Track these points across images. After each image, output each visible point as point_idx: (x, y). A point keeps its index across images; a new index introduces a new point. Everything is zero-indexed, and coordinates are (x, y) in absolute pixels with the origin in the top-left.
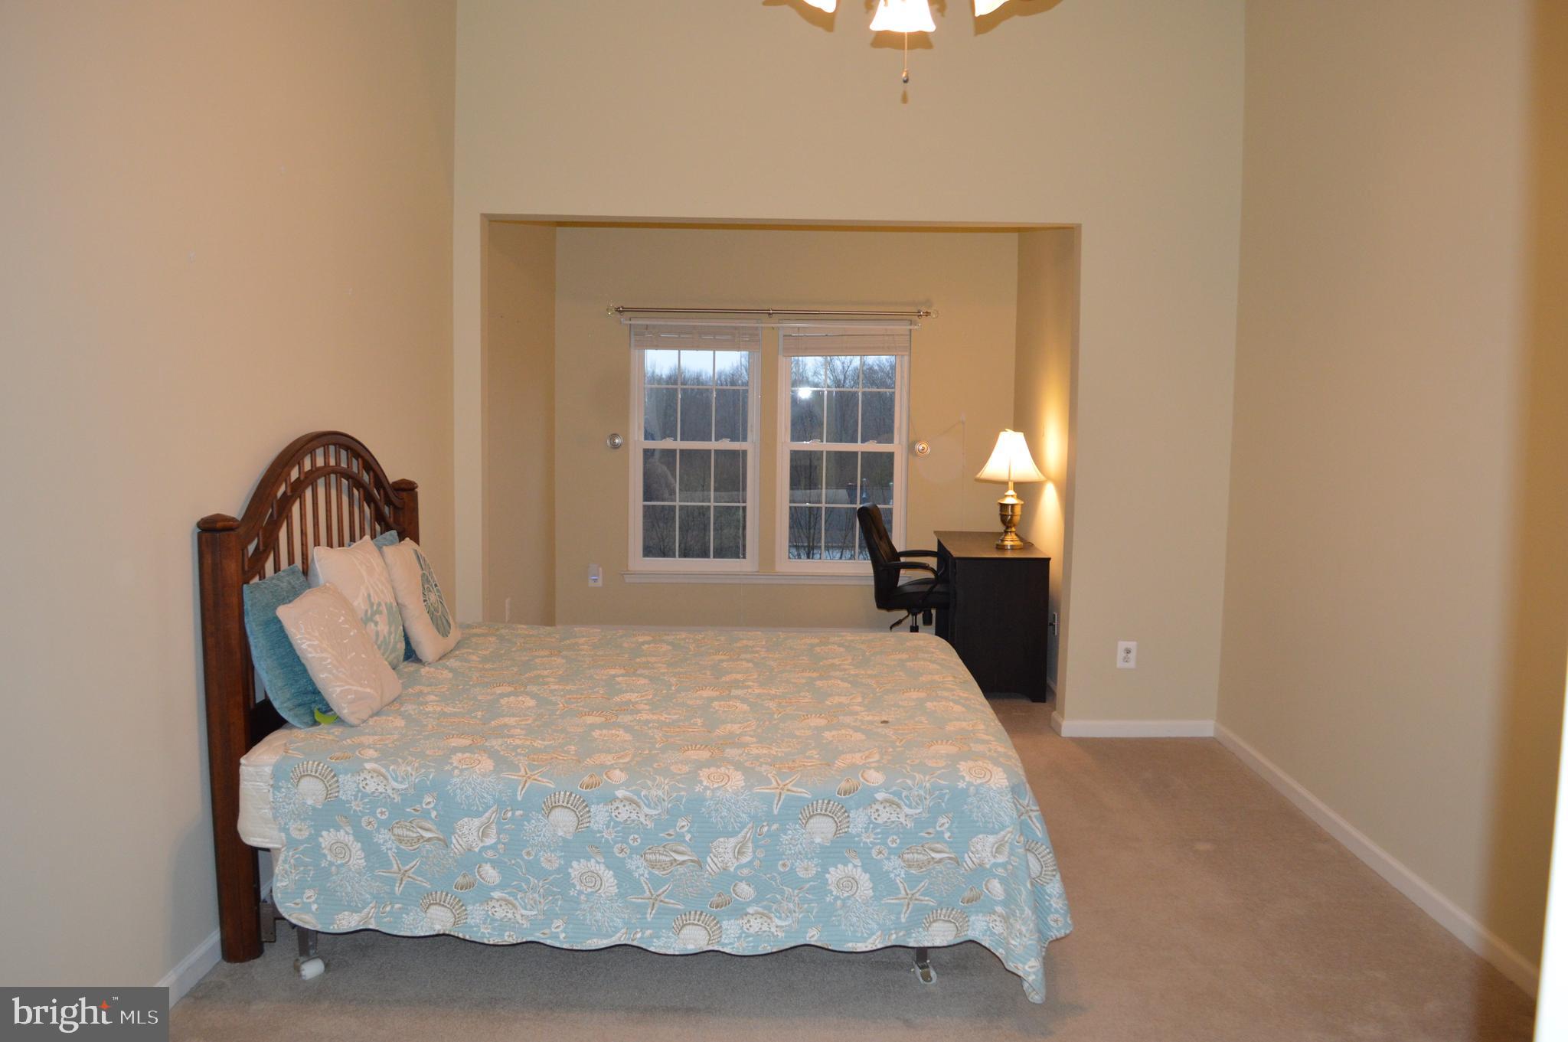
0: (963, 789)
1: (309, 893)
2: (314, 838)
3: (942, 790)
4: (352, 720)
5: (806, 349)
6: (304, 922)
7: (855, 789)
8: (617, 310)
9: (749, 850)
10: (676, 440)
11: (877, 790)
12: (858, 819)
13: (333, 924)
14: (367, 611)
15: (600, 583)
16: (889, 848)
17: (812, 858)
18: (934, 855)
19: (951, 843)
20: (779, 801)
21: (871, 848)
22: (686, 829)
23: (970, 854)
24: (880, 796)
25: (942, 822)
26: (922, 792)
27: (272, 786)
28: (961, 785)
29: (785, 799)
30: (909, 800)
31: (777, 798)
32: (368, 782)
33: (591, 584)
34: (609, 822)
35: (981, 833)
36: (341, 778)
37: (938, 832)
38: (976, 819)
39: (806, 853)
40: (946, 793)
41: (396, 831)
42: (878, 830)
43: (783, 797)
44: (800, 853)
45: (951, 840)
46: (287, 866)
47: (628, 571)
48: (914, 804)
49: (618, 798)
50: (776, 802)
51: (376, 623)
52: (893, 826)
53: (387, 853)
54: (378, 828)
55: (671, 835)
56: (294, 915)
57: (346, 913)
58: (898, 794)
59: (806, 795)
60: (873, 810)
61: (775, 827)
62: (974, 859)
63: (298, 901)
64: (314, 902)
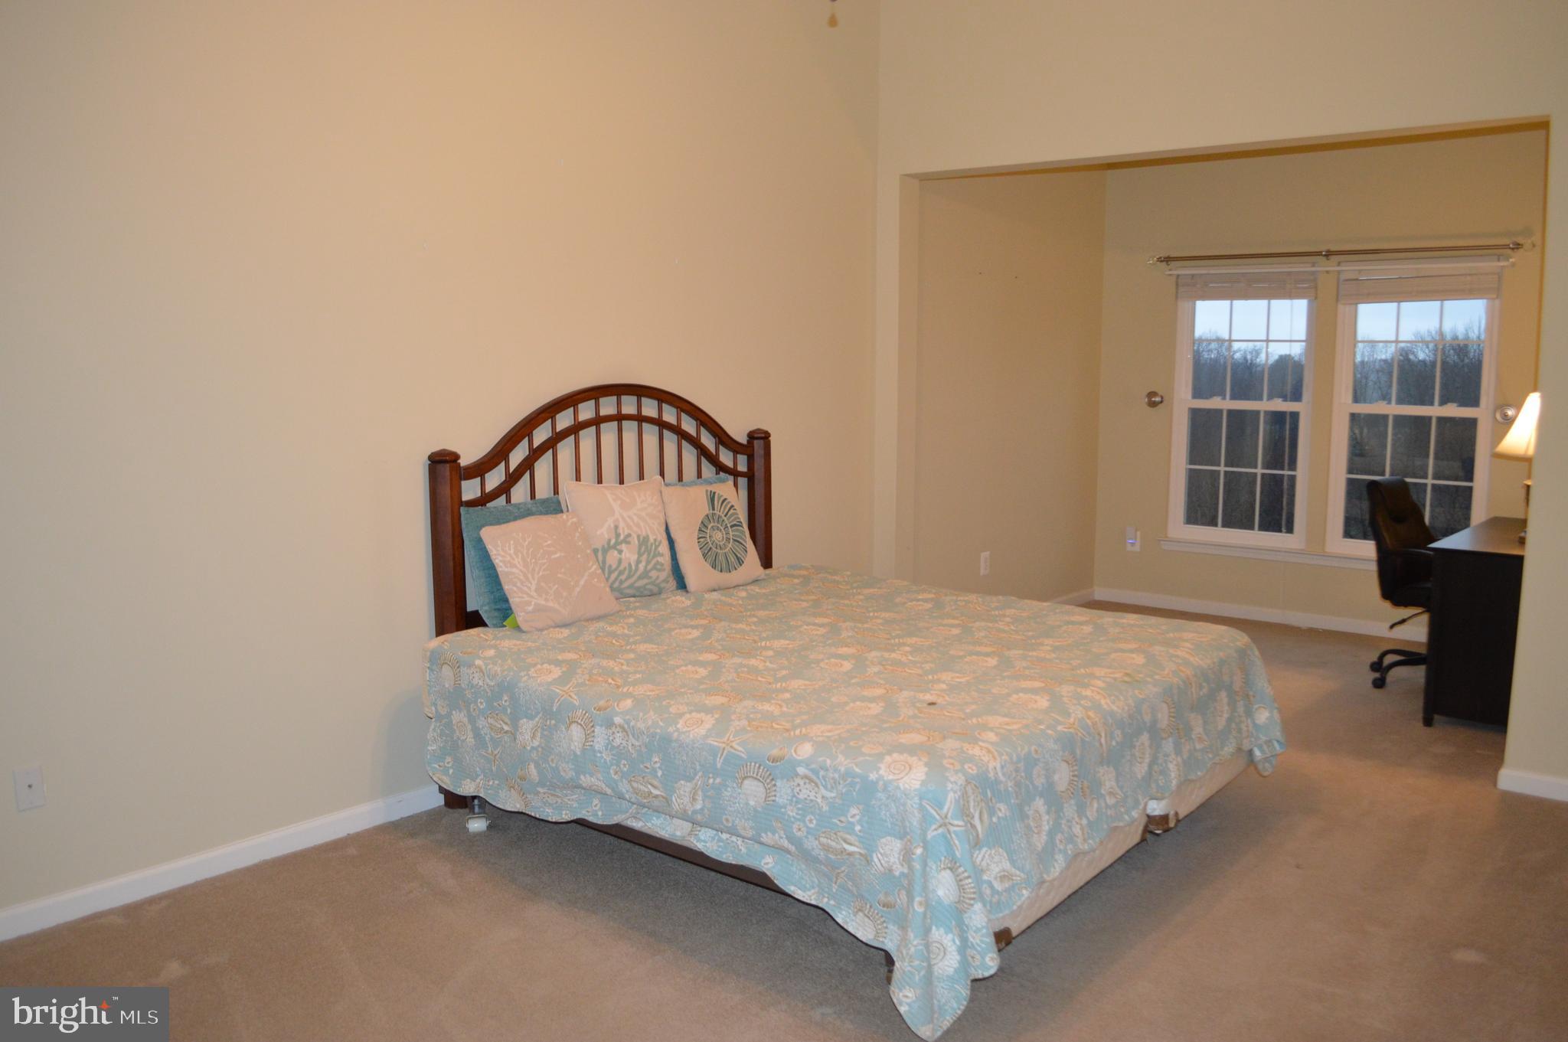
0: (872, 781)
1: (449, 759)
2: (449, 714)
3: (854, 778)
4: (524, 627)
5: (1369, 294)
6: (443, 782)
7: (781, 758)
8: (1160, 260)
9: (700, 797)
10: (1224, 398)
11: (799, 763)
12: (783, 791)
13: (459, 787)
14: (609, 540)
15: (1137, 548)
16: (808, 827)
17: (749, 819)
18: (846, 846)
19: (861, 837)
20: (722, 755)
21: (793, 823)
22: (658, 765)
23: (879, 855)
24: (801, 770)
25: (854, 813)
26: (837, 776)
27: (429, 668)
28: (873, 776)
29: (727, 755)
30: (825, 780)
31: (721, 752)
32: (474, 675)
33: (1129, 548)
34: (608, 744)
35: (890, 835)
36: (462, 668)
37: (849, 822)
38: (884, 818)
39: (743, 813)
40: (857, 783)
41: (490, 720)
42: (800, 806)
43: (725, 752)
44: (739, 812)
45: (862, 834)
46: (435, 734)
47: (1167, 537)
48: (829, 786)
49: (614, 724)
50: (719, 756)
51: (620, 552)
52: (811, 805)
53: (484, 737)
54: (479, 715)
55: (648, 768)
56: (437, 775)
57: (468, 780)
58: (815, 772)
59: (743, 755)
60: (795, 784)
61: (718, 780)
62: (882, 862)
63: (441, 764)
64: (451, 767)
